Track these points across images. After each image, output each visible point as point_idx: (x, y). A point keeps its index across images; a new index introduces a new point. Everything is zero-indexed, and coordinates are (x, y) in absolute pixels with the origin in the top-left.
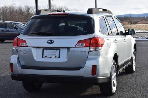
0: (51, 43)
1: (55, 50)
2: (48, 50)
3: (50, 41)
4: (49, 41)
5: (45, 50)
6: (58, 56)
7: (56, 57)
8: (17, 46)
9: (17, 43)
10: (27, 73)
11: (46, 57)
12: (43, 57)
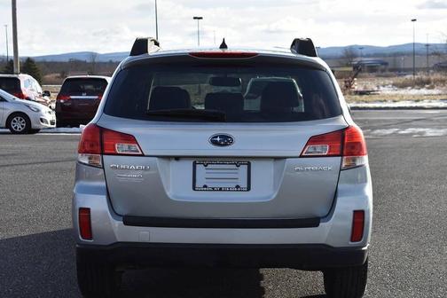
0: (225, 145)
1: (234, 166)
2: (209, 166)
3: (221, 136)
4: (216, 137)
5: (200, 167)
6: (244, 185)
7: (237, 187)
8: (102, 154)
9: (102, 145)
10: (147, 240)
11: (205, 186)
12: (194, 188)
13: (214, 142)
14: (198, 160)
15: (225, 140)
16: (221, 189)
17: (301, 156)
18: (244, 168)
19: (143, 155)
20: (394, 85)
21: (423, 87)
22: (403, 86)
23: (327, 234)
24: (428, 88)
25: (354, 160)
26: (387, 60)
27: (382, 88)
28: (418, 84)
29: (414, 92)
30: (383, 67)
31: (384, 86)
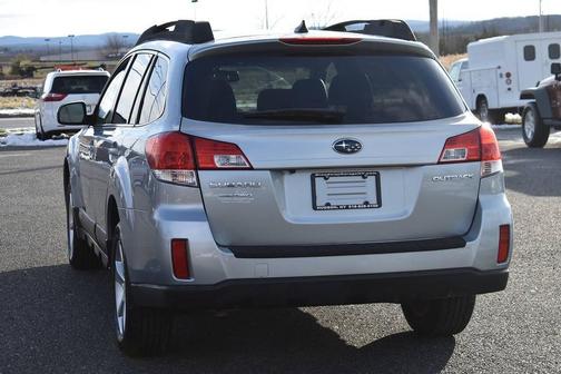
0: (353, 152)
1: (360, 178)
2: (331, 179)
4: (341, 143)
5: (319, 181)
6: (373, 200)
7: (366, 203)
8: (197, 168)
9: (195, 158)
10: (265, 276)
11: (328, 204)
12: (315, 207)
13: (339, 150)
14: (317, 173)
15: (351, 147)
16: (347, 208)
17: (439, 163)
18: (371, 180)
19: (251, 168)
23: (474, 255)
25: (489, 165)
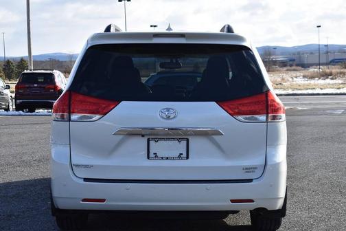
20: (304, 77)
21: (327, 78)
22: (312, 77)
24: (332, 79)
26: (294, 57)
27: (295, 79)
28: (323, 76)
29: (321, 82)
30: (291, 63)
31: (296, 77)
